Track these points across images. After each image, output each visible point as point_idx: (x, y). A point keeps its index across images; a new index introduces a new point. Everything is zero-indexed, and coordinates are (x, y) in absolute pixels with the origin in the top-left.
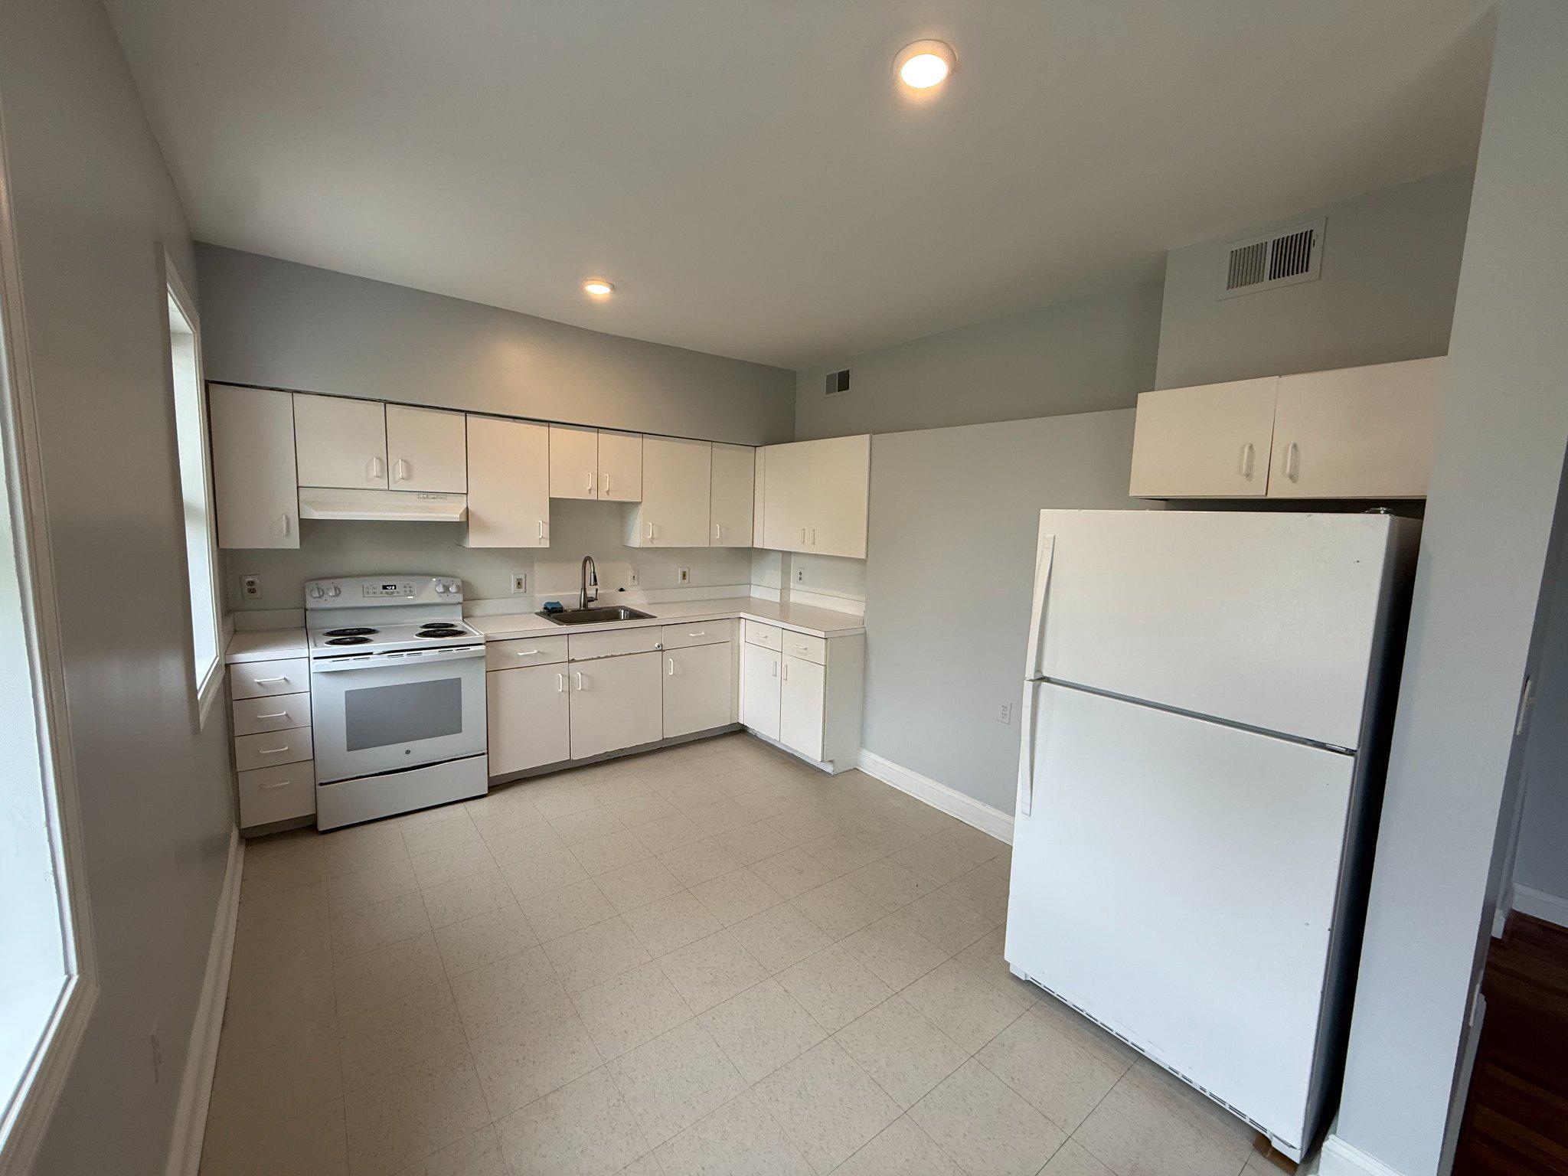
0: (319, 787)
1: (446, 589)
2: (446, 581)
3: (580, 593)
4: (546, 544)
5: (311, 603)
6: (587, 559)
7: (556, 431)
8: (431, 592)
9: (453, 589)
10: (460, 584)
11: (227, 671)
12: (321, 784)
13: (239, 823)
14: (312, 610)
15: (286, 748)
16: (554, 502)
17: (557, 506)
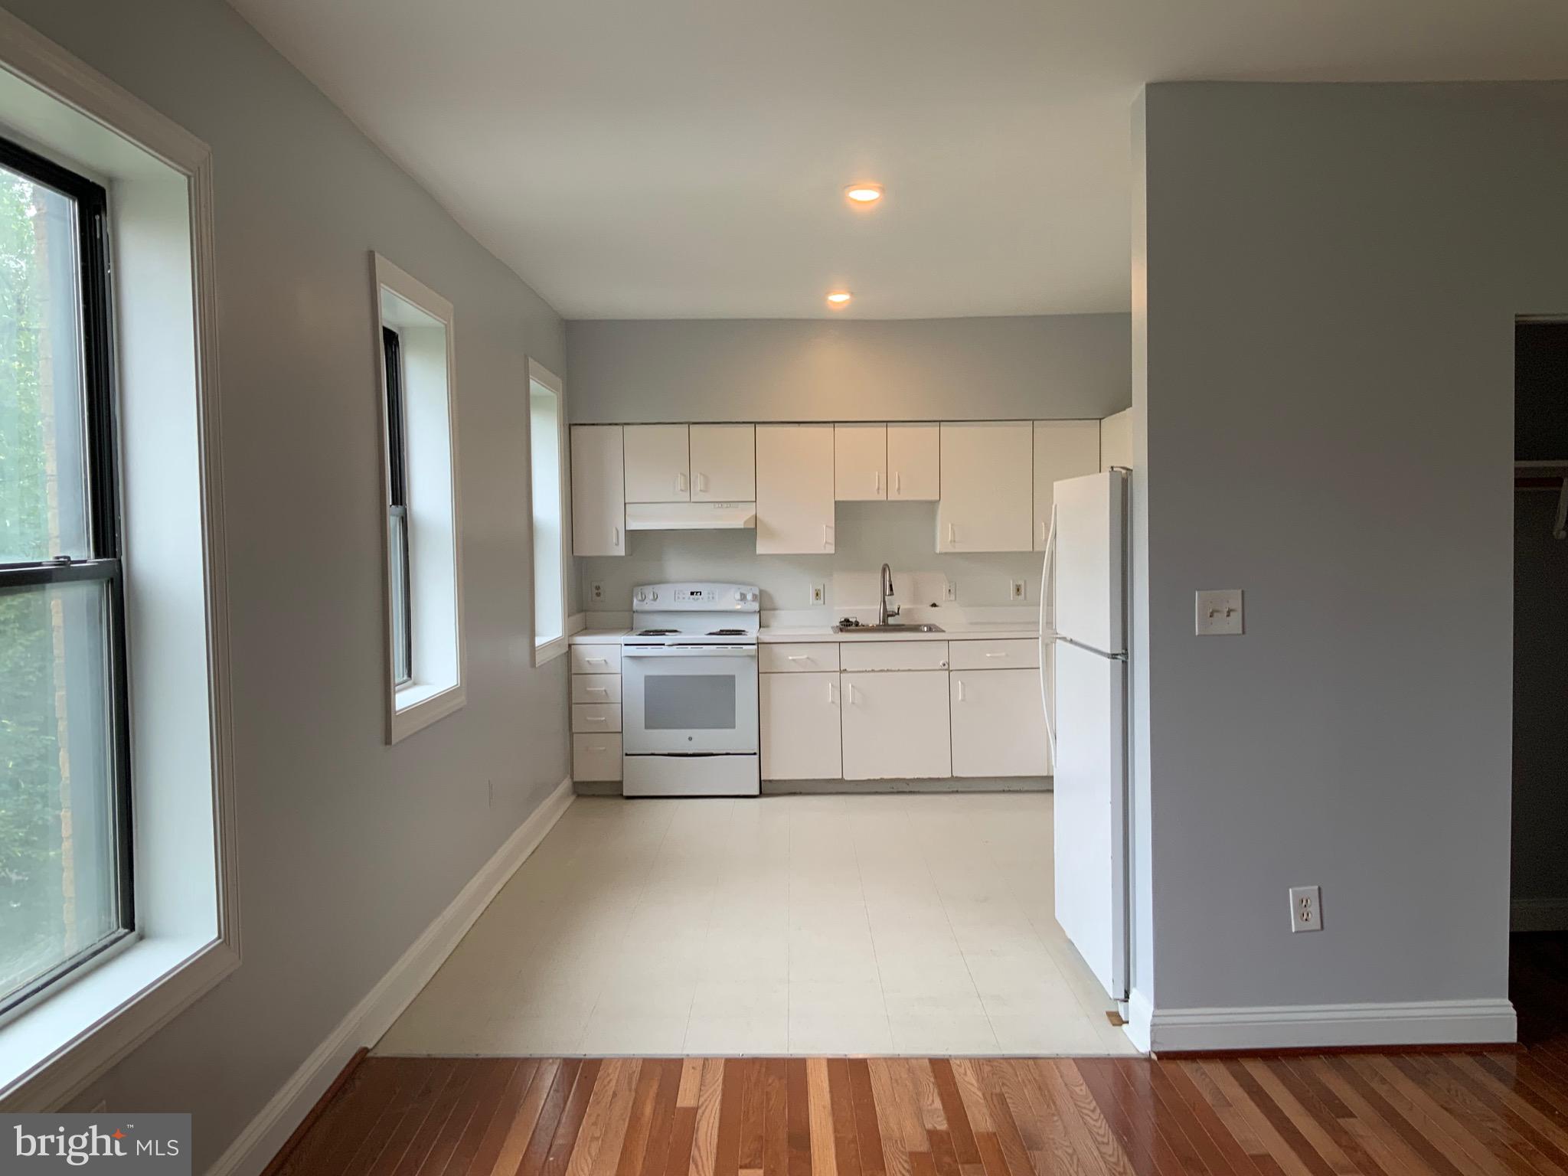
0: (625, 758)
1: (743, 597)
2: (744, 589)
3: (879, 607)
4: (831, 550)
5: (637, 605)
6: (885, 568)
7: (840, 430)
8: (730, 599)
9: (749, 597)
10: (757, 593)
11: (569, 652)
12: (627, 755)
13: (572, 778)
14: (637, 612)
15: (604, 718)
16: (838, 504)
17: (844, 511)
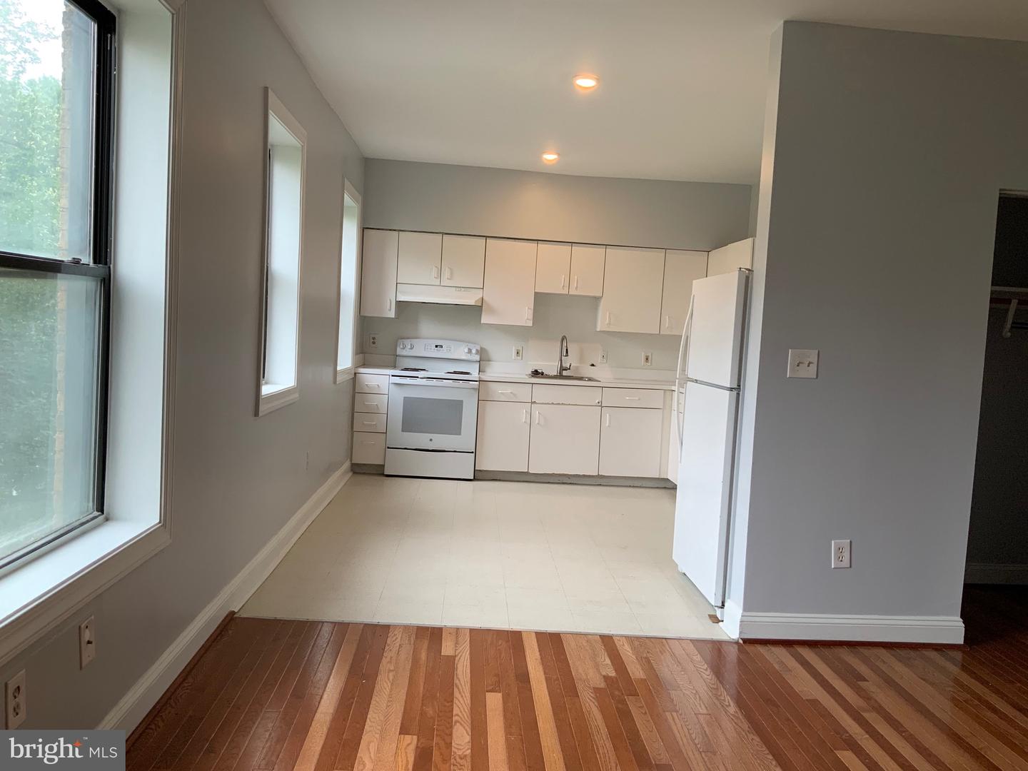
0: (387, 450)
1: (470, 351)
2: (471, 346)
3: (558, 363)
4: (530, 324)
5: (399, 351)
6: (564, 338)
7: (542, 246)
8: (460, 352)
9: (474, 351)
10: (479, 349)
11: (355, 378)
12: (388, 448)
13: (351, 461)
14: (400, 356)
15: (374, 423)
16: (537, 294)
